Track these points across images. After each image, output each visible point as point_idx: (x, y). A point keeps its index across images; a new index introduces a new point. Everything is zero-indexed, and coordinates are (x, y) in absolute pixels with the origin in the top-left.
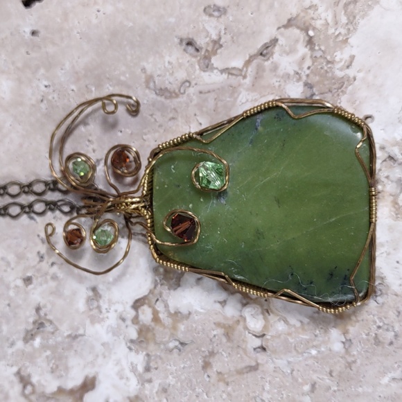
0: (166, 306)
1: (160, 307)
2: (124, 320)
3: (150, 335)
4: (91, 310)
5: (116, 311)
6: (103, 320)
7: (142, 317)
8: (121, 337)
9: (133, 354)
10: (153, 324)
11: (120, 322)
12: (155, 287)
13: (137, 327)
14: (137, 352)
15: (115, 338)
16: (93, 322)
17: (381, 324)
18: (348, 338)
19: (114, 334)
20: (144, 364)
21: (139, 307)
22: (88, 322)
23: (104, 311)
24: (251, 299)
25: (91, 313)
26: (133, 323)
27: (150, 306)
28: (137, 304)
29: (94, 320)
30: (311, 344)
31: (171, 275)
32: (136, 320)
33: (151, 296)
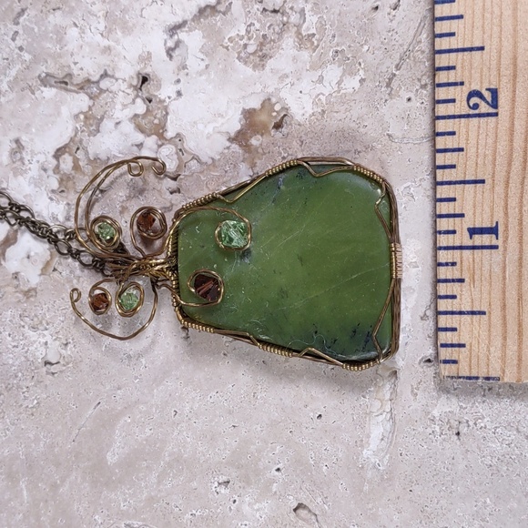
0: (87, 153)
1: (80, 155)
2: (45, 170)
3: (70, 183)
4: (14, 162)
5: (38, 162)
6: (25, 171)
7: (63, 166)
8: (43, 188)
9: (54, 203)
10: (73, 172)
11: (42, 172)
12: (76, 135)
13: (58, 177)
14: (58, 202)
15: (37, 189)
16: (15, 175)
17: (286, 155)
18: (255, 171)
19: (36, 186)
20: (65, 214)
21: (60, 156)
22: (11, 175)
23: (27, 162)
24: (166, 140)
25: (15, 165)
26: (54, 173)
27: (70, 155)
28: (59, 153)
29: (16, 172)
30: (221, 180)
31: (91, 121)
32: (57, 169)
33: (72, 144)
